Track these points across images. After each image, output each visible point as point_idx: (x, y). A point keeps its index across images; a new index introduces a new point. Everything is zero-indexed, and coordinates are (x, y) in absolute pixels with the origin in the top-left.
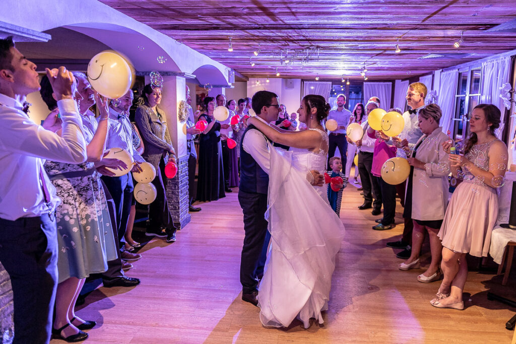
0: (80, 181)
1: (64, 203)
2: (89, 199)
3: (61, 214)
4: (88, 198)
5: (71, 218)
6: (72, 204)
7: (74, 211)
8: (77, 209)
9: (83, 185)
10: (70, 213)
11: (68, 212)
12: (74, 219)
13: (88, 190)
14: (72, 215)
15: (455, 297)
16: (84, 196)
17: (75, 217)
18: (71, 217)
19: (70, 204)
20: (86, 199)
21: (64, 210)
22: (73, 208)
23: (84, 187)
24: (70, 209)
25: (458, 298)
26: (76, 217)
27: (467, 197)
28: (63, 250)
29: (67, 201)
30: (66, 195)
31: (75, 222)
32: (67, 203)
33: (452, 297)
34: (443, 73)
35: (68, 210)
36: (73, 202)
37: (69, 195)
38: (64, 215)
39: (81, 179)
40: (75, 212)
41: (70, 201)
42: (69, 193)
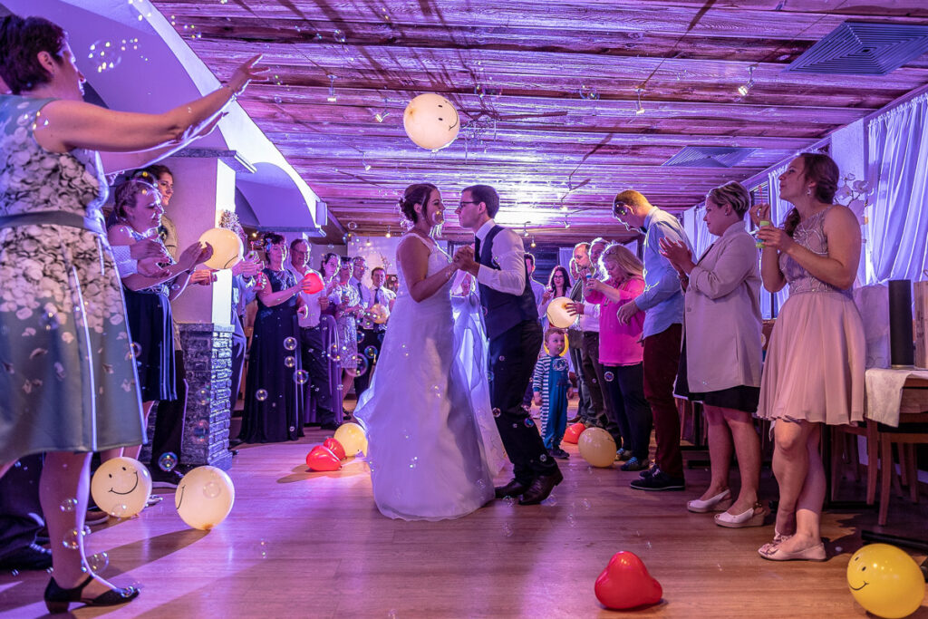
0: (77, 238)
1: (45, 275)
2: (91, 282)
3: (37, 299)
4: (90, 278)
5: (60, 311)
6: (63, 281)
7: (64, 296)
8: (72, 293)
9: (84, 247)
10: (58, 299)
11: (53, 297)
12: (66, 313)
13: (92, 260)
14: (62, 304)
15: (807, 532)
16: (81, 270)
17: (67, 309)
18: (61, 308)
19: (57, 280)
20: (85, 279)
21: (43, 290)
22: (63, 289)
23: (85, 253)
24: (58, 291)
25: (812, 536)
26: (69, 311)
27: (801, 320)
28: (25, 387)
29: (52, 271)
30: (49, 259)
31: (67, 320)
32: (51, 277)
33: (801, 535)
34: (700, 210)
35: (52, 291)
36: (64, 277)
37: (56, 260)
38: (43, 301)
39: (81, 234)
40: (67, 300)
41: (58, 274)
42: (56, 256)
